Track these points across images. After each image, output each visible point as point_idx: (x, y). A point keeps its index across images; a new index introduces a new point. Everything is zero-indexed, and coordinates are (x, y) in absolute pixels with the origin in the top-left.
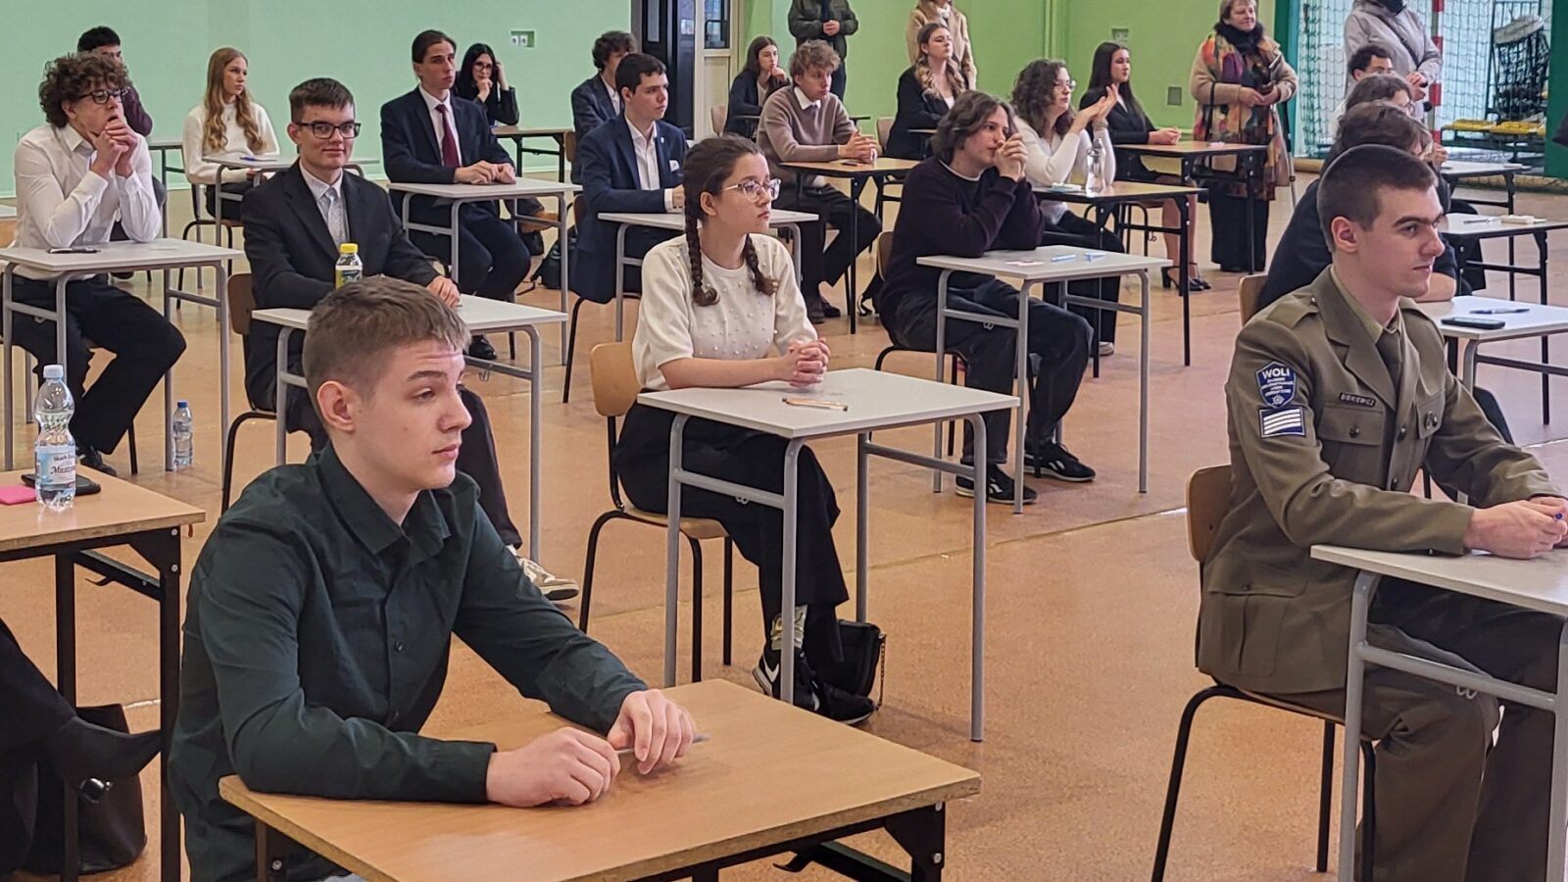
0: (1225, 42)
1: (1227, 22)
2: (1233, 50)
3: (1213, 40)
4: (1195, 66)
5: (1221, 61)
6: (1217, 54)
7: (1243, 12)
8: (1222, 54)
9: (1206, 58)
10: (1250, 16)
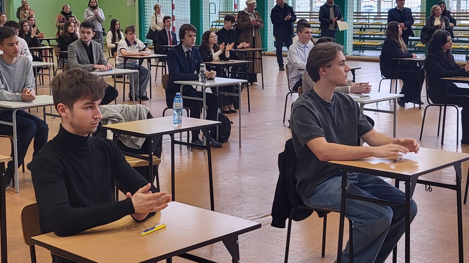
0: (62, 15)
1: (63, 11)
2: (64, 17)
3: (60, 15)
4: (56, 20)
5: (61, 19)
6: (60, 18)
7: (66, 9)
8: (62, 18)
9: (58, 19)
10: (68, 10)
